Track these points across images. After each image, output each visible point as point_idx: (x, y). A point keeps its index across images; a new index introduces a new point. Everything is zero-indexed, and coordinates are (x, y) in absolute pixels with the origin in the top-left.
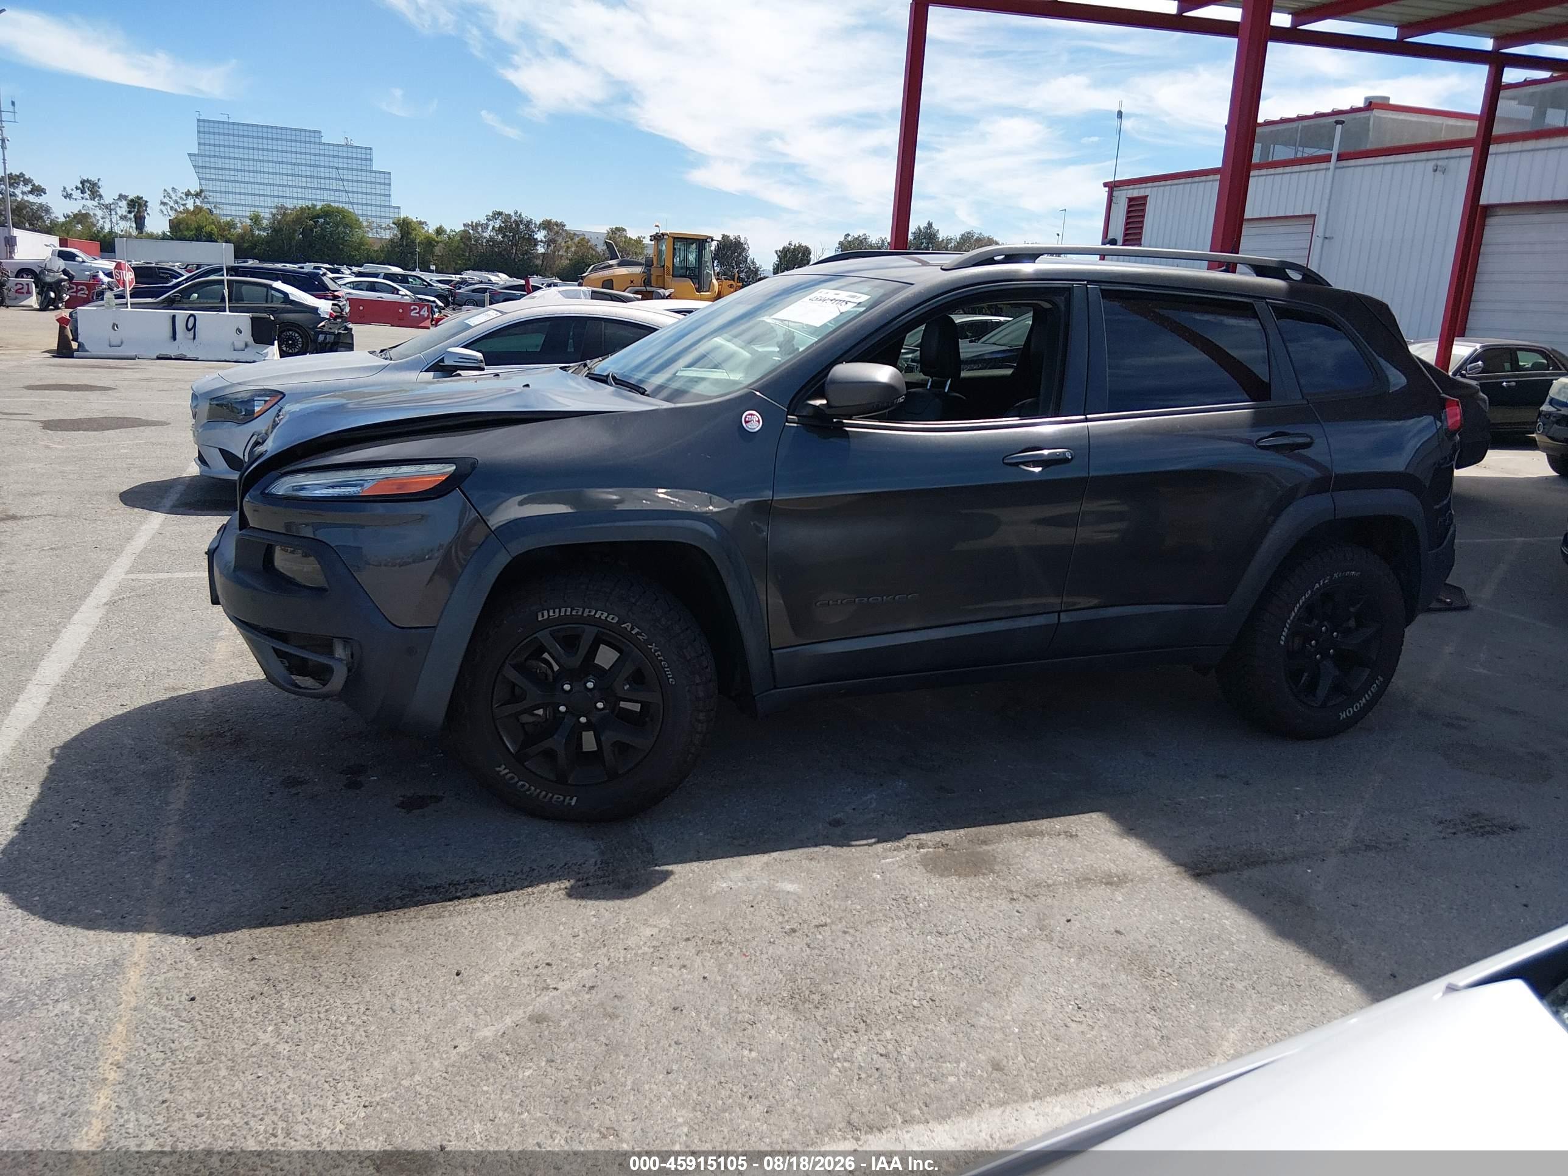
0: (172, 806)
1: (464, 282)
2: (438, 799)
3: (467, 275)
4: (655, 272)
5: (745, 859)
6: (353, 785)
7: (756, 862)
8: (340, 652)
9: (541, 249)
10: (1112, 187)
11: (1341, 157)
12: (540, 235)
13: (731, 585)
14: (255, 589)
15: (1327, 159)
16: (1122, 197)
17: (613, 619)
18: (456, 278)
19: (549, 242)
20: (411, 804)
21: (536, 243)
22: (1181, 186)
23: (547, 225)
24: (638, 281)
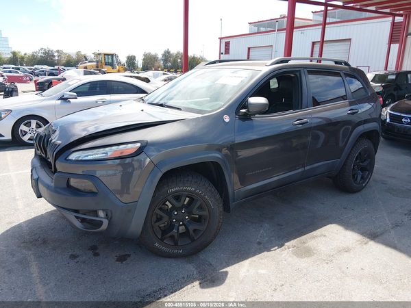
0: (34, 275)
1: (36, 69)
2: (129, 256)
3: (36, 66)
4: (100, 64)
5: (242, 262)
6: (96, 254)
7: (246, 263)
8: (101, 214)
9: (56, 58)
10: (221, 39)
11: (278, 30)
12: (56, 54)
13: (225, 173)
14: (65, 195)
15: (275, 31)
16: (224, 41)
17: (193, 189)
18: (34, 68)
19: (58, 56)
20: (122, 259)
21: (54, 56)
22: (239, 38)
23: (58, 51)
24: (95, 67)
